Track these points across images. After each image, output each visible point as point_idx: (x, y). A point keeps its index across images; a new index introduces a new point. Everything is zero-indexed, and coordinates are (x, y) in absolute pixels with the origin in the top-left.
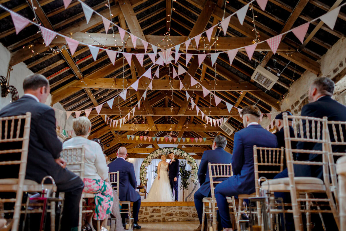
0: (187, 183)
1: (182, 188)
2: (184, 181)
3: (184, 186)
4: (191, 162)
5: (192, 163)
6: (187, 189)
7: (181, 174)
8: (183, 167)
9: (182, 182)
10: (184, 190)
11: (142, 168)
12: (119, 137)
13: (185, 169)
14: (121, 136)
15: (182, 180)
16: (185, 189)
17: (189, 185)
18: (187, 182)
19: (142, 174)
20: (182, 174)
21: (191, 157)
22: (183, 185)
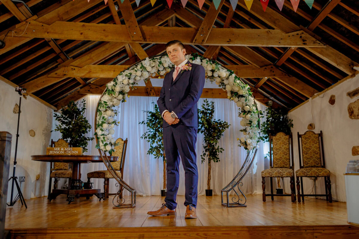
0: (218, 149)
1: (206, 158)
2: (210, 144)
3: (210, 155)
4: (241, 93)
5: (242, 96)
6: (217, 161)
7: (203, 128)
8: (208, 115)
9: (206, 147)
10: (209, 162)
11: (102, 109)
12: (34, 22)
13: (211, 118)
14: (40, 19)
15: (206, 142)
16: (212, 161)
17: (221, 152)
18: (216, 147)
19: (101, 125)
20: (206, 128)
21: (238, 81)
22: (207, 153)
